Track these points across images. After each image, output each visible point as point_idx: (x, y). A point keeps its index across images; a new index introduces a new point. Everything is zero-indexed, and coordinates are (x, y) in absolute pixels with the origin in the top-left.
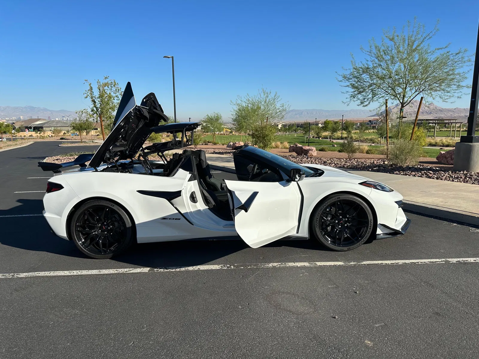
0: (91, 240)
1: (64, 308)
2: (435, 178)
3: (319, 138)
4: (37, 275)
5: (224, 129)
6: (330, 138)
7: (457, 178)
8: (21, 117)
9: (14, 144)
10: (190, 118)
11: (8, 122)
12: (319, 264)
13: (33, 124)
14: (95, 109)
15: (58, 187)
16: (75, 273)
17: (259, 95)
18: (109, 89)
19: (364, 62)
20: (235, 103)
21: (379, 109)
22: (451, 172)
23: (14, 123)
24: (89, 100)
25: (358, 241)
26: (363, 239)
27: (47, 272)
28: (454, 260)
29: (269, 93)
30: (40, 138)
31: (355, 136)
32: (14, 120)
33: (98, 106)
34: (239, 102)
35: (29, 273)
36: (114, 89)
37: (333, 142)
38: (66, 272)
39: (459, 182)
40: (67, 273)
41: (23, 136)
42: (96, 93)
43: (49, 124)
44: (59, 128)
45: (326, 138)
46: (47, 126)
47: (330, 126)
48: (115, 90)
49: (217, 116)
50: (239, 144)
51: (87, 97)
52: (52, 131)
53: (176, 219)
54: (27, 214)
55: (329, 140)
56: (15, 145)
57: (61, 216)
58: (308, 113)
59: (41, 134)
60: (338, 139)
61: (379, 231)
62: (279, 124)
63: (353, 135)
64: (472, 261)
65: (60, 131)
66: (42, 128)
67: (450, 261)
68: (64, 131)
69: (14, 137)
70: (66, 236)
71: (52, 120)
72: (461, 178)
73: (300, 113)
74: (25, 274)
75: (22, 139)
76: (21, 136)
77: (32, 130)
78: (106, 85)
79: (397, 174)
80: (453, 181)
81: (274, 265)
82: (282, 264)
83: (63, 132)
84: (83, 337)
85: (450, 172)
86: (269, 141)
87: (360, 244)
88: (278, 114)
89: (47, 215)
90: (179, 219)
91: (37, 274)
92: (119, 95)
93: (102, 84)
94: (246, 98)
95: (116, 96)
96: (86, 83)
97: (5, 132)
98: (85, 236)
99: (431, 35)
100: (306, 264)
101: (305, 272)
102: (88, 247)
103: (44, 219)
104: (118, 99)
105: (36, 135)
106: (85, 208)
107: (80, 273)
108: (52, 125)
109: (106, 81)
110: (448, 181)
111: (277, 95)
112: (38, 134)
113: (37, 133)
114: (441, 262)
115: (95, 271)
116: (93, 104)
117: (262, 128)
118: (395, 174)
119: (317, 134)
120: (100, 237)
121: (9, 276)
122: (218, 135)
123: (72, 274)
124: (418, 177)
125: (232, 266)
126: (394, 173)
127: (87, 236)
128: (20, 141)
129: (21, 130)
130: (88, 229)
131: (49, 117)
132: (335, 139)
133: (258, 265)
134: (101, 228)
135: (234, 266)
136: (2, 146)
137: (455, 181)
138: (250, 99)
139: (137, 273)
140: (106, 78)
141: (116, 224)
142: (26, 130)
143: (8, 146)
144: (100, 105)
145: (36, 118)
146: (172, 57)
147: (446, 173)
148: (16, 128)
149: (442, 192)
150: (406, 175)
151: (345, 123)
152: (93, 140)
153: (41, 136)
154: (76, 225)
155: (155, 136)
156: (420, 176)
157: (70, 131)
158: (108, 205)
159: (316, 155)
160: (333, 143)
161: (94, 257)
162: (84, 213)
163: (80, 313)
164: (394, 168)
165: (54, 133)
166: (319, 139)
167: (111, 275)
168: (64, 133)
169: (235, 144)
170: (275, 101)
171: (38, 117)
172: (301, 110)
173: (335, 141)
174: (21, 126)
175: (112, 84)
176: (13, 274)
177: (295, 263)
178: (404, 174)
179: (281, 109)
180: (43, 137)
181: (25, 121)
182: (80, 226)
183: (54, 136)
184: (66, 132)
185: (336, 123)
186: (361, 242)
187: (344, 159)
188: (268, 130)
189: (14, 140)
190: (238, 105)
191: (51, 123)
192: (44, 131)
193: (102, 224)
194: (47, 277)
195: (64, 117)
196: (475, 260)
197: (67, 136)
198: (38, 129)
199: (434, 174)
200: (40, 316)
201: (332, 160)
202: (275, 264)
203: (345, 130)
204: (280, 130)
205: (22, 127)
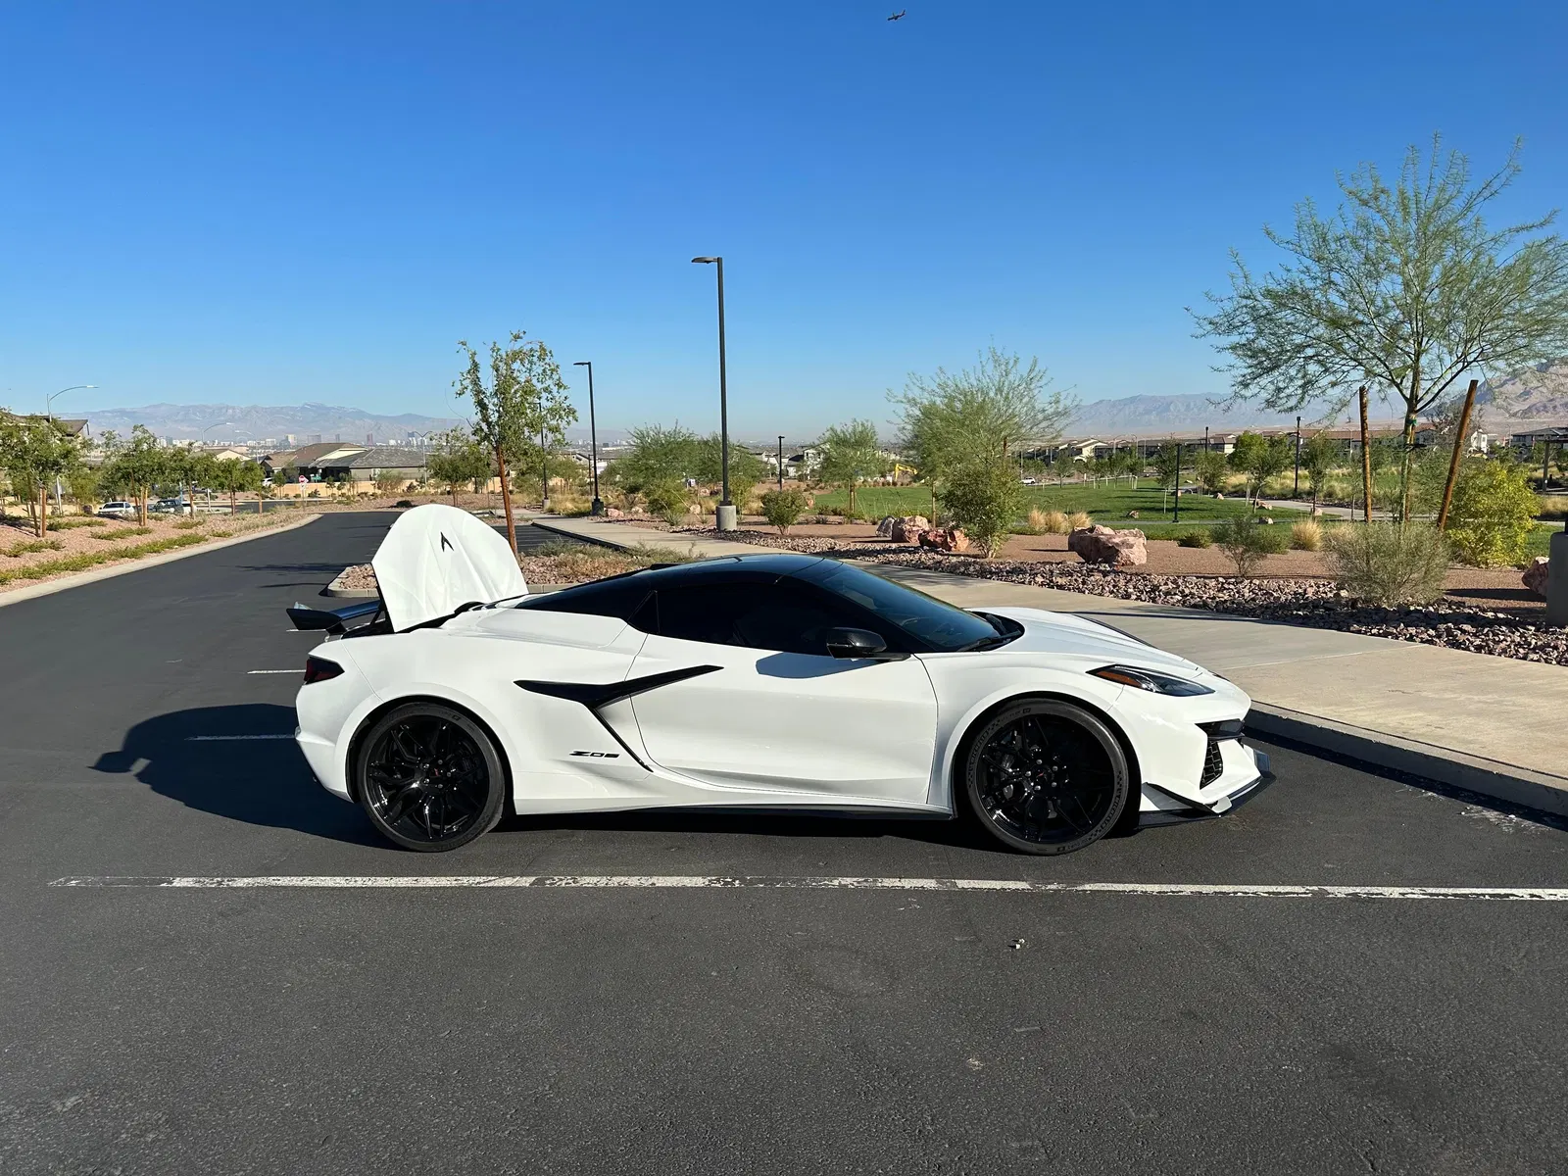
0: (405, 804)
1: (319, 956)
2: (1472, 649)
3: (1215, 493)
4: (274, 883)
5: (897, 465)
6: (1253, 495)
7: (1542, 648)
8: (291, 438)
9: (265, 520)
10: (780, 438)
11: (252, 454)
12: (962, 884)
13: (320, 459)
14: (484, 426)
15: (331, 670)
16: (359, 882)
17: (979, 367)
18: (524, 370)
19: (1280, 274)
20: (901, 397)
21: (1326, 423)
22: (1533, 628)
23: (268, 458)
24: (469, 398)
25: (1087, 828)
26: (1099, 826)
27: (296, 878)
28: (1341, 891)
29: (1012, 363)
30: (339, 502)
31: (1342, 489)
32: (269, 448)
33: (494, 418)
34: (915, 393)
35: (256, 879)
36: (538, 369)
37: (1262, 508)
38: (338, 879)
39: (1543, 664)
40: (340, 882)
41: (292, 494)
42: (488, 383)
43: (367, 459)
44: (395, 472)
45: (1238, 492)
46: (363, 465)
47: (1255, 452)
48: (540, 371)
49: (862, 432)
50: (912, 524)
51: (464, 393)
52: (375, 479)
53: (608, 756)
54: (273, 734)
55: (1248, 500)
56: (269, 524)
57: (335, 741)
58: (1188, 406)
59: (343, 491)
60: (1283, 497)
61: (1146, 804)
62: (1086, 446)
63: (1335, 484)
64: (1396, 895)
65: (400, 479)
66: (347, 470)
67: (1329, 894)
68: (411, 479)
69: (268, 500)
70: (346, 791)
71: (378, 444)
72: (1556, 648)
73: (1162, 406)
74: (246, 880)
75: (290, 504)
76: (286, 496)
77: (318, 477)
78: (516, 356)
79: (1359, 632)
80: (1524, 658)
81: (843, 883)
82: (866, 881)
83: (407, 483)
84: (348, 1015)
85: (1530, 627)
86: (1000, 517)
87: (1093, 838)
88: (1041, 426)
89: (303, 738)
90: (616, 756)
91: (272, 881)
92: (552, 386)
93: (504, 357)
94: (938, 380)
95: (546, 390)
96: (462, 351)
97: (241, 488)
98: (391, 792)
99: (1495, 186)
100: (930, 884)
101: (915, 903)
102: (396, 820)
103: (296, 746)
104: (550, 396)
105: (330, 492)
106: (390, 724)
107: (369, 884)
108: (375, 464)
109: (517, 346)
110: (1512, 657)
111: (1037, 369)
112: (335, 490)
113: (331, 485)
114: (1305, 893)
115: (405, 879)
116: (479, 414)
117: (976, 477)
118: (1353, 632)
119: (1207, 480)
120: (427, 796)
121: (210, 883)
122: (874, 486)
123: (352, 884)
124: (1422, 642)
125: (737, 882)
126: (1352, 629)
127: (397, 792)
128: (283, 512)
129: (287, 477)
130: (399, 776)
131: (368, 436)
132: (1271, 497)
133: (805, 880)
134: (429, 773)
135: (743, 881)
136: (232, 528)
137: (1532, 660)
138: (949, 383)
139: (504, 888)
140: (517, 337)
141: (466, 764)
142: (300, 479)
143: (247, 528)
144: (499, 417)
145: (333, 440)
146: (719, 260)
147: (1513, 633)
148: (273, 472)
149: (1455, 696)
150: (1386, 635)
151: (1306, 445)
152: (493, 508)
153: (343, 495)
154: (369, 766)
155: (669, 498)
156: (1427, 642)
157: (428, 479)
158: (445, 717)
159: (1144, 562)
160: (1260, 512)
161: (411, 847)
162: (388, 736)
163: (350, 969)
164: (1359, 612)
165: (379, 488)
166: (1216, 497)
167: (441, 891)
168: (411, 487)
169: (899, 523)
170: (1032, 387)
171: (338, 436)
172: (1164, 398)
173: (1269, 505)
174: (288, 465)
175: (533, 356)
176: (219, 879)
177: (903, 880)
178: (1381, 631)
179: (1052, 410)
180: (348, 498)
181: (301, 451)
182: (380, 768)
183: (381, 496)
184: (415, 484)
185: (1274, 442)
186: (1093, 831)
187: (1221, 579)
188: (995, 483)
189: (268, 507)
190: (913, 402)
191: (372, 457)
192: (353, 481)
193: (434, 764)
194: (294, 888)
195: (412, 435)
196: (1403, 894)
197: (418, 494)
198: (335, 474)
199: (1475, 635)
200: (265, 971)
201: (1180, 581)
202: (847, 881)
203: (1305, 464)
204: (1085, 467)
205: (292, 469)
